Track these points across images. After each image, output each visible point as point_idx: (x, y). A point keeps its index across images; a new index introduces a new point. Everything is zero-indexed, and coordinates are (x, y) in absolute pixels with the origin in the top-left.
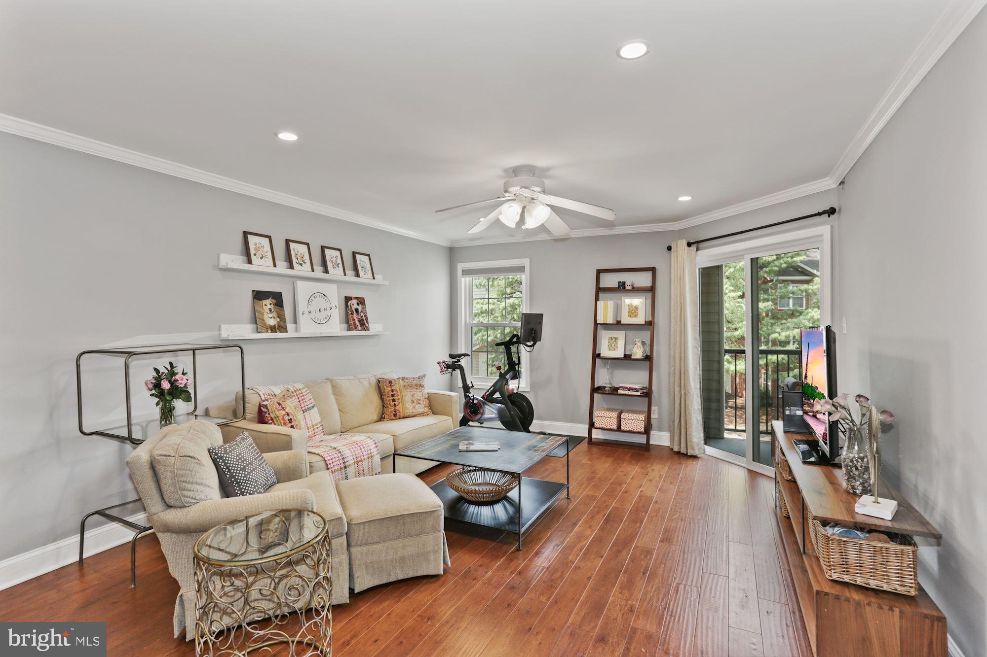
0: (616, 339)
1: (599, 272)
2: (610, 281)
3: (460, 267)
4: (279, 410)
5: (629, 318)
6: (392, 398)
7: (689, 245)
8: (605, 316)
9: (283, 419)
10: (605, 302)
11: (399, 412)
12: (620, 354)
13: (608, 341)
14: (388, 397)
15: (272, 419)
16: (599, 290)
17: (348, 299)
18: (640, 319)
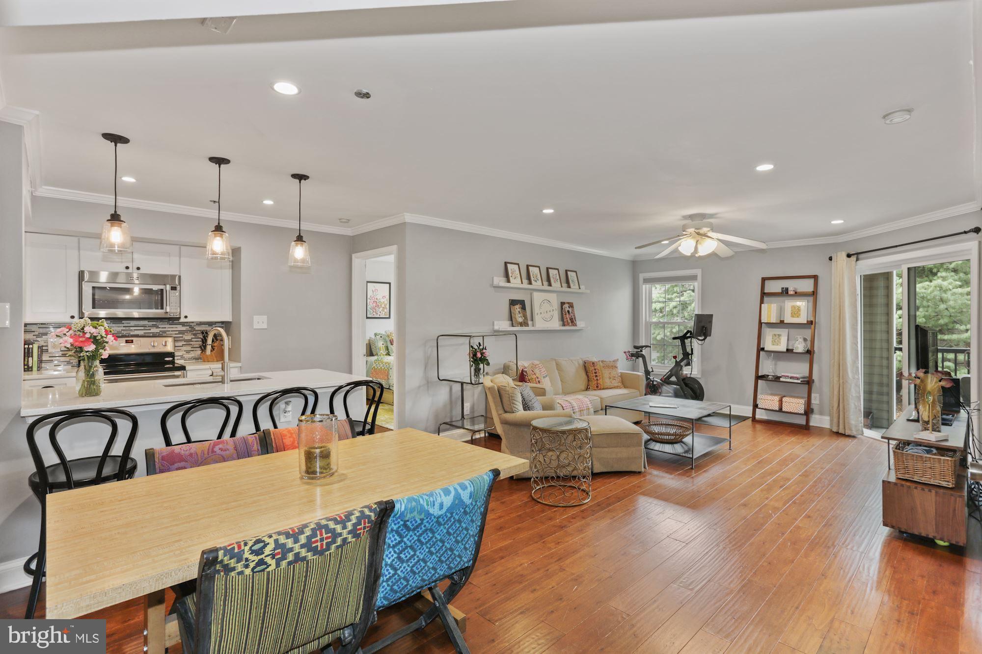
0: (779, 335)
1: (764, 280)
2: (774, 287)
3: (642, 276)
4: (532, 375)
5: (792, 318)
6: (595, 375)
7: (849, 256)
8: (769, 316)
9: (535, 380)
10: (769, 304)
11: (600, 385)
12: (782, 347)
13: (772, 337)
14: (592, 374)
15: (529, 380)
16: (764, 294)
17: (562, 304)
18: (803, 320)
